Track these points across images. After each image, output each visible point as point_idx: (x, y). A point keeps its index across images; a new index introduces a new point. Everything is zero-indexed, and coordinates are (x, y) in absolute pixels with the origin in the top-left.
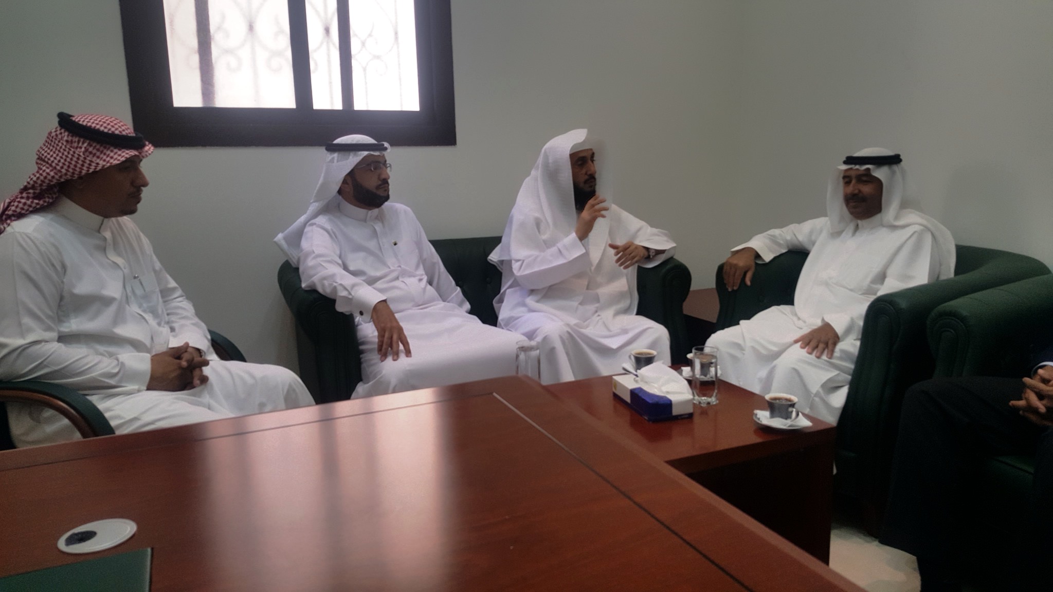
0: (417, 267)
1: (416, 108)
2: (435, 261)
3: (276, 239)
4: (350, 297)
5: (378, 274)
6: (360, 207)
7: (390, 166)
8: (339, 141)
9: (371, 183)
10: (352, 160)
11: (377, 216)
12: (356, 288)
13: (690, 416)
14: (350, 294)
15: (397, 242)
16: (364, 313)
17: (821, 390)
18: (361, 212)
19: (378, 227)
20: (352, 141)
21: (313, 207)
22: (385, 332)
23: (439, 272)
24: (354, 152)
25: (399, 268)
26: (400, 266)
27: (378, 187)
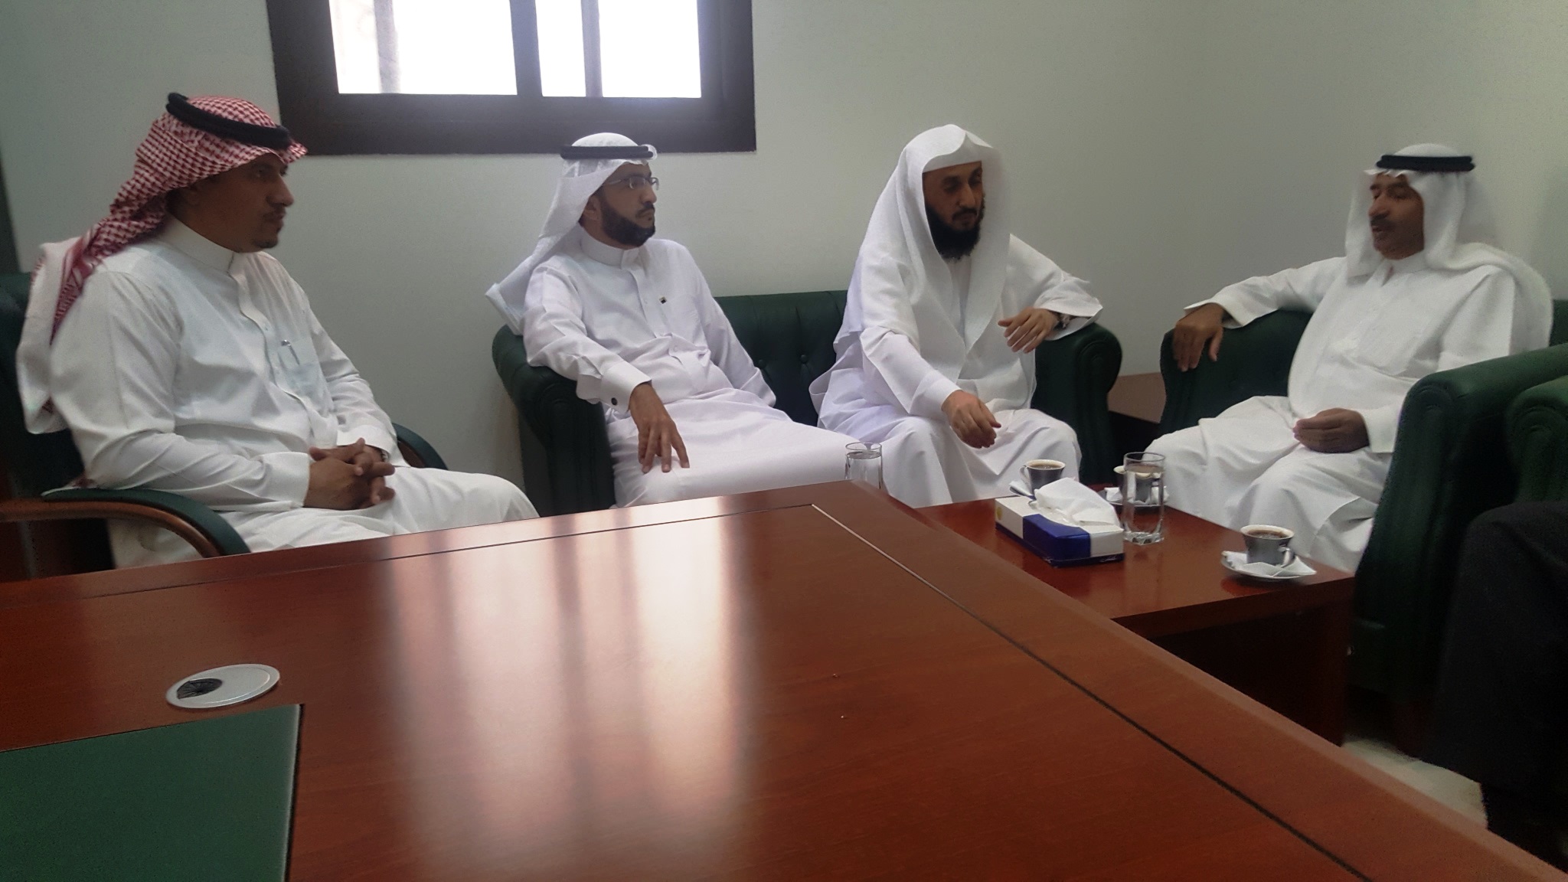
0: (696, 336)
1: (696, 93)
2: (722, 327)
3: (488, 293)
4: (598, 377)
5: (638, 346)
6: (613, 246)
7: (657, 182)
8: (580, 142)
9: (627, 209)
10: (601, 172)
11: (637, 258)
12: (607, 364)
13: (1120, 558)
14: (598, 372)
15: (667, 299)
16: (619, 403)
17: (1328, 524)
18: (612, 251)
19: (638, 275)
20: (602, 142)
21: (544, 244)
22: (649, 430)
23: (729, 344)
24: (603, 160)
25: (670, 337)
26: (671, 335)
27: (640, 214)
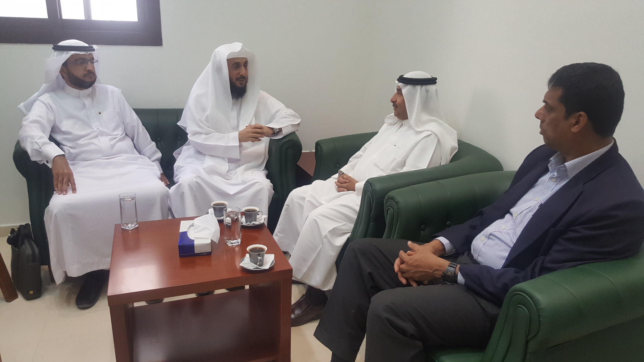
0: (115, 129)
1: (136, 19)
2: (135, 124)
5: (83, 133)
6: (76, 89)
8: (63, 43)
9: (79, 72)
10: (66, 56)
11: (90, 94)
15: (101, 112)
18: (76, 91)
19: (87, 102)
23: (138, 132)
25: (98, 130)
27: (85, 76)
